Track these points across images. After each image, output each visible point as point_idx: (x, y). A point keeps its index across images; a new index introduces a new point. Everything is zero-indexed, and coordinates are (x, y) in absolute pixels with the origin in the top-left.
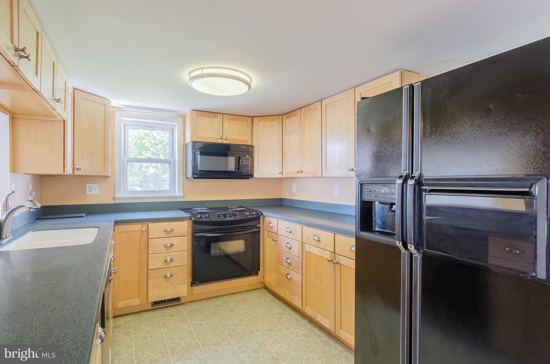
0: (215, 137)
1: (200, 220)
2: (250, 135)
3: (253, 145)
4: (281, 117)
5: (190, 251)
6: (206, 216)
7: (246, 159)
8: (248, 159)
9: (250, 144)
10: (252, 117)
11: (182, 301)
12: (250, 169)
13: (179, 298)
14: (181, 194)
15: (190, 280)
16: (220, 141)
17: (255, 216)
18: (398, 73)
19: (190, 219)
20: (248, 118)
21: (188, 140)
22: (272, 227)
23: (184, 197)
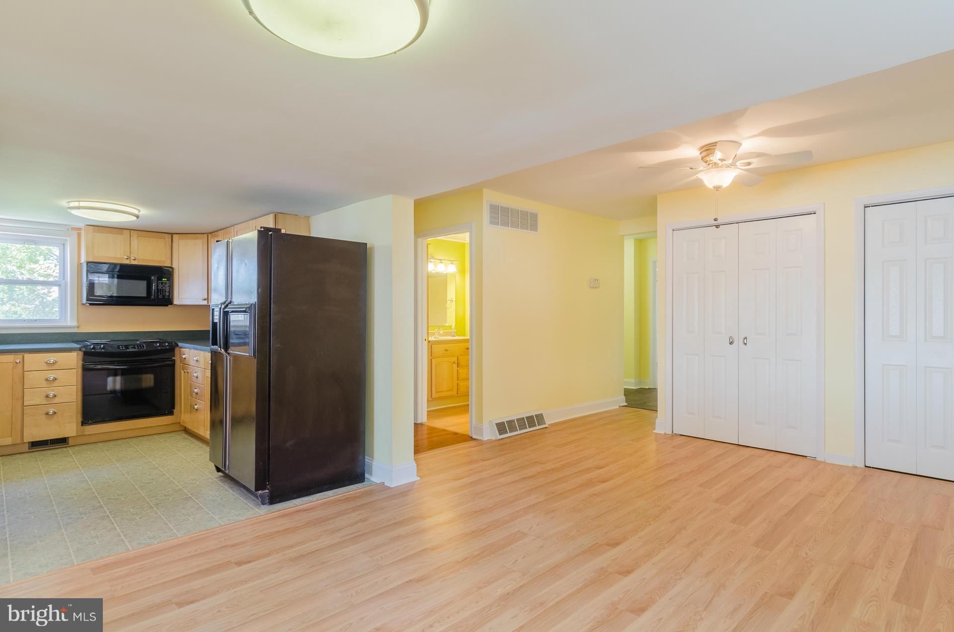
0: (119, 256)
1: (93, 350)
2: (169, 254)
3: (173, 266)
4: (206, 235)
5: (80, 386)
6: (101, 347)
7: (162, 283)
8: (165, 283)
9: (170, 265)
10: (172, 234)
11: (71, 442)
12: (167, 294)
13: (67, 439)
14: (75, 324)
15: (80, 419)
16: (127, 262)
17: (168, 347)
18: (271, 216)
19: (80, 350)
20: (167, 235)
21: (83, 260)
22: (185, 358)
23: (78, 327)
